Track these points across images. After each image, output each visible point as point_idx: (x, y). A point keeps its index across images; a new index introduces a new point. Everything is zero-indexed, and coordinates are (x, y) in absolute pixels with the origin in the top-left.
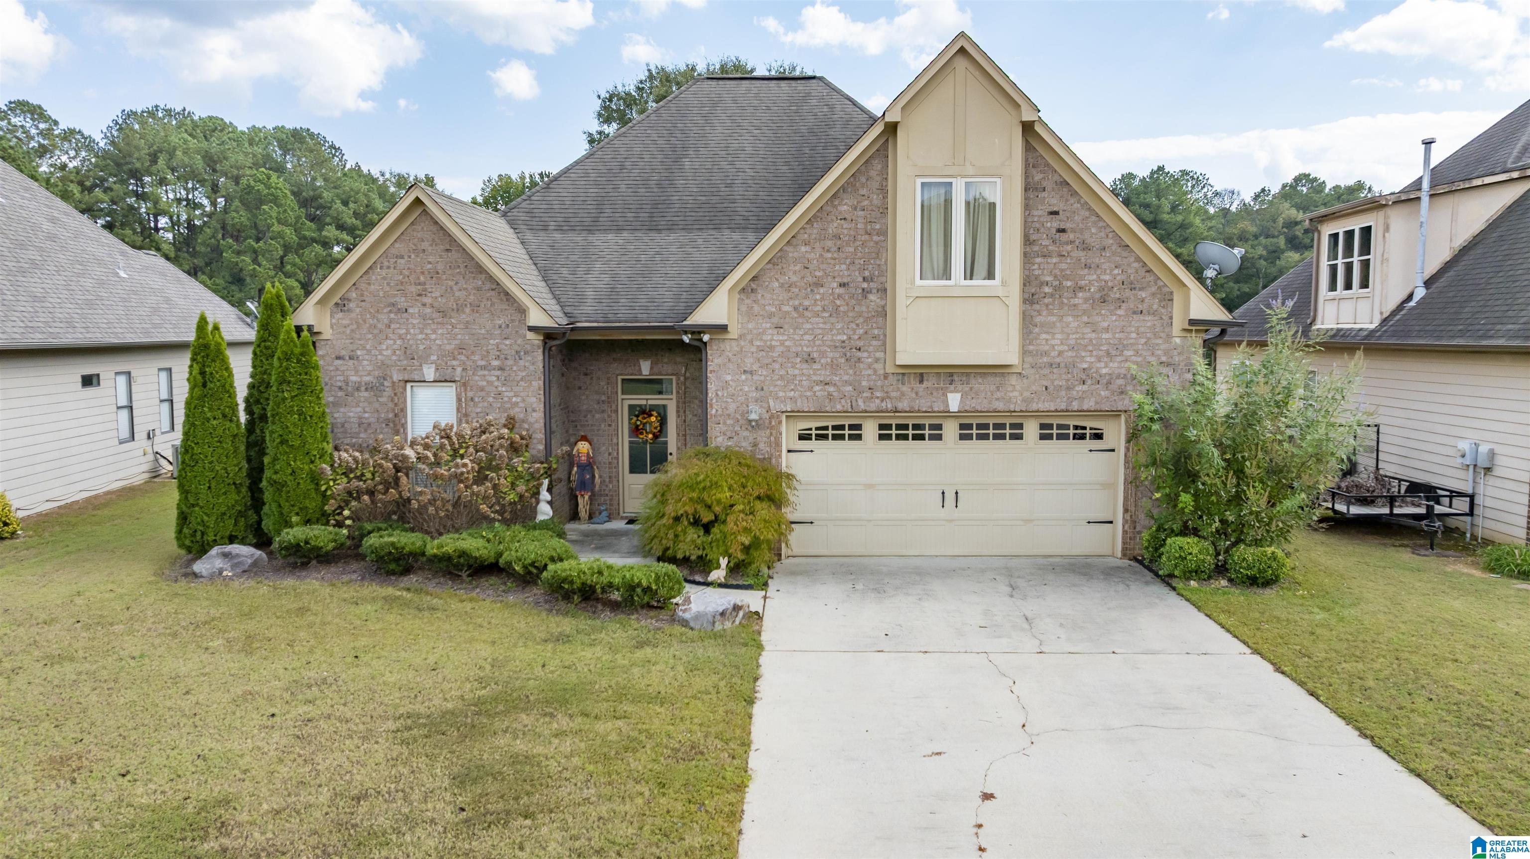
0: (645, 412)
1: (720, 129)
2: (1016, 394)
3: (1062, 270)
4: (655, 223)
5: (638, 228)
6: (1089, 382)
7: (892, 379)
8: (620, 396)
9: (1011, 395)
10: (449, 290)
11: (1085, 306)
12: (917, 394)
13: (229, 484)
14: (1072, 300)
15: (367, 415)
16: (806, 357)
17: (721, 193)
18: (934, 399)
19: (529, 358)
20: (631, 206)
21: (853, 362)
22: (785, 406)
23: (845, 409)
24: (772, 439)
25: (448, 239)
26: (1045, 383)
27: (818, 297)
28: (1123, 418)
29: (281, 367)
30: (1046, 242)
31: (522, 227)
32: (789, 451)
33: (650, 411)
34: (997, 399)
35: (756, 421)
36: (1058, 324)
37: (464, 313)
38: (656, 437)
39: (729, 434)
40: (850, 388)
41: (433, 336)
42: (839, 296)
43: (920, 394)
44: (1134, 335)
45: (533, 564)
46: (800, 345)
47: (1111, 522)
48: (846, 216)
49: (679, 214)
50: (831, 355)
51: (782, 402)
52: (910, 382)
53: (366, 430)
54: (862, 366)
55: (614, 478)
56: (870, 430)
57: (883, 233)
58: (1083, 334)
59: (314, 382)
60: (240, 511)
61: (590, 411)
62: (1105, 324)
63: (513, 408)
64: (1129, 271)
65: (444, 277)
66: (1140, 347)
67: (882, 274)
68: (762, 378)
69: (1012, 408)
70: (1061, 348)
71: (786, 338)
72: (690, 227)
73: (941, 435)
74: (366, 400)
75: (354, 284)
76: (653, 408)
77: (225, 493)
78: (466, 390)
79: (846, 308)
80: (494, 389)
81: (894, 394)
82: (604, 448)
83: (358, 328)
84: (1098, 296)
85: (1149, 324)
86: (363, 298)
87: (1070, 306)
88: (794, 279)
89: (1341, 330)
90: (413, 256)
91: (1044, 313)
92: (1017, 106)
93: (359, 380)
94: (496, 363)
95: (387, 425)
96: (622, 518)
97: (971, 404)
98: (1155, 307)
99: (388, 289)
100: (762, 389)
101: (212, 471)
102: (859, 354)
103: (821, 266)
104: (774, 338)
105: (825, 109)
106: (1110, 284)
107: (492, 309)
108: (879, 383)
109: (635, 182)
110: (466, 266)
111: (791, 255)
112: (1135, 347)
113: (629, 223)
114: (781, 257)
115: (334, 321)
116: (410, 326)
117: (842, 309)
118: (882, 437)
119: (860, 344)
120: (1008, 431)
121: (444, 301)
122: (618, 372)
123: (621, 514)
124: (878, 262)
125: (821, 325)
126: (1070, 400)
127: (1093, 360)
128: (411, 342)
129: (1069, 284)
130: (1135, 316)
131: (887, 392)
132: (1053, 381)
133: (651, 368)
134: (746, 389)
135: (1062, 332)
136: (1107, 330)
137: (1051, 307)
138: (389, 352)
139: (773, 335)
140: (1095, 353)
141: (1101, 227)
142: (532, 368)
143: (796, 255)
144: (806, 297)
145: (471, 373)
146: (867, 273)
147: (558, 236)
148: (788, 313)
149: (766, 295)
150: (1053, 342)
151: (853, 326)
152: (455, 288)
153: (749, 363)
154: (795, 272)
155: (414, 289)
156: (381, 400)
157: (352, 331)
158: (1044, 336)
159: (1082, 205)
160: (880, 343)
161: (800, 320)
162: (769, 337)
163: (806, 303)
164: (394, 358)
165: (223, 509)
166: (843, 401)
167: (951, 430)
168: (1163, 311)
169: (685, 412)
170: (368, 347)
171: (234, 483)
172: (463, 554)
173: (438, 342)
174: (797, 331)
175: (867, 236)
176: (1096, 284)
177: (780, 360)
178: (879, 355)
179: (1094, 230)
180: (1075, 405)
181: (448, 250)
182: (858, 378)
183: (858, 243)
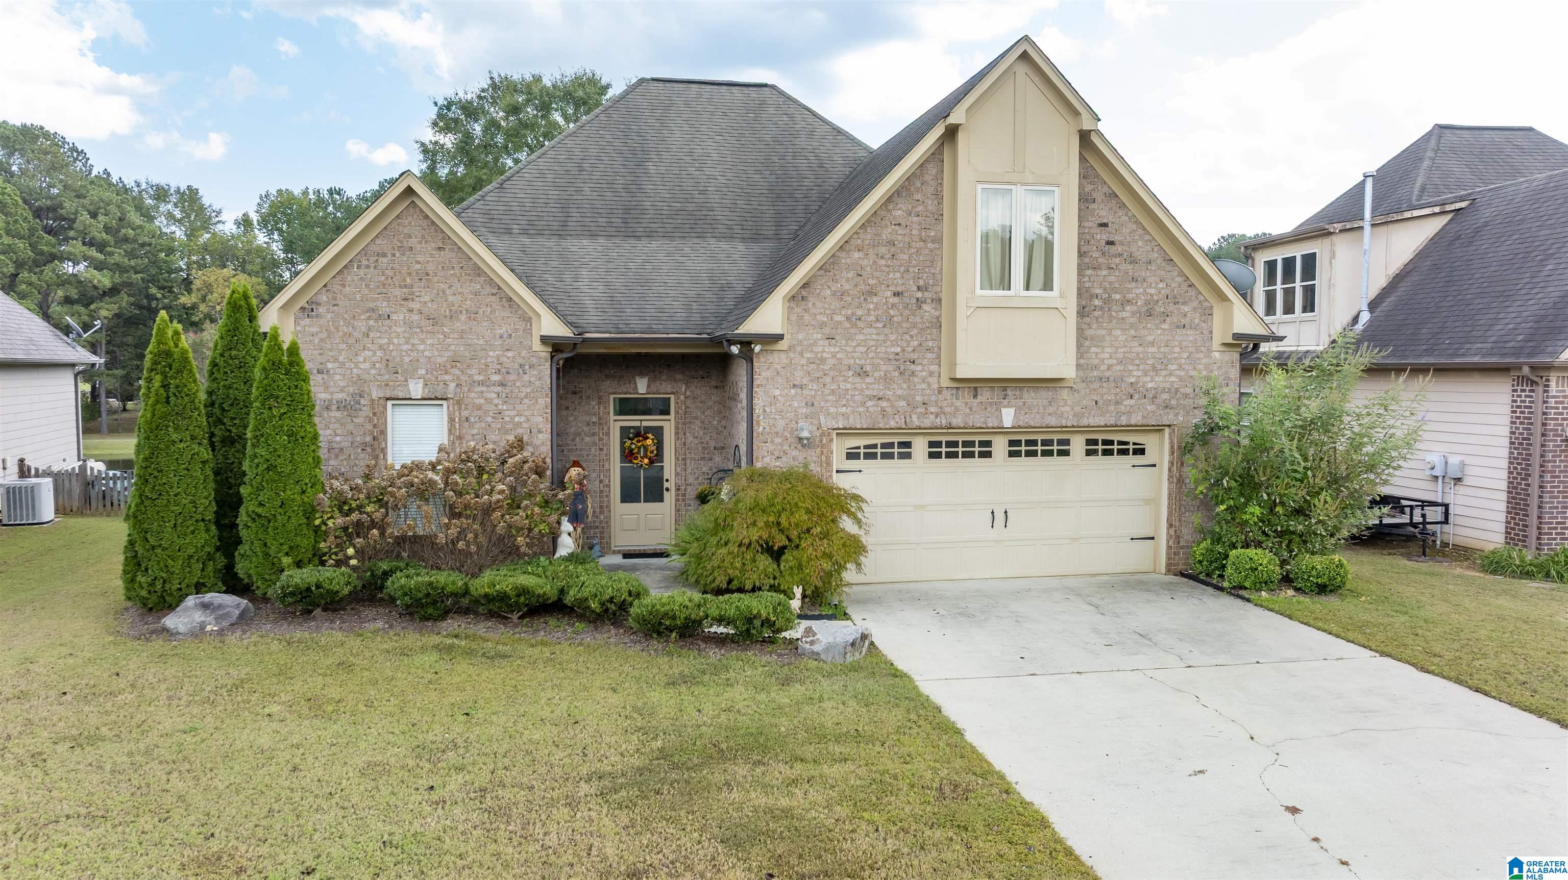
0: (639, 434)
1: (678, 134)
2: (1068, 409)
3: (1111, 283)
4: (631, 230)
5: (614, 234)
6: (1136, 396)
7: (947, 394)
8: (612, 417)
9: (1063, 409)
10: (441, 294)
11: (1132, 320)
12: (971, 409)
13: (197, 521)
14: (1120, 313)
15: (338, 439)
16: (858, 370)
17: (696, 200)
18: (988, 415)
19: (535, 372)
20: (600, 211)
21: (907, 375)
22: (837, 423)
23: (899, 426)
24: (823, 458)
25: (441, 236)
26: (1095, 398)
27: (871, 306)
28: (1167, 431)
29: (266, 378)
30: (1096, 255)
31: (482, 229)
32: (837, 472)
33: (645, 433)
34: (1050, 414)
35: (808, 439)
36: (1107, 338)
37: (458, 320)
38: (651, 462)
39: (777, 454)
40: (904, 403)
41: (421, 347)
42: (893, 305)
43: (974, 409)
44: (1177, 349)
45: (611, 600)
46: (853, 357)
47: (1153, 538)
48: (901, 222)
49: (656, 220)
50: (884, 368)
51: (834, 418)
52: (964, 397)
53: (337, 456)
54: (916, 380)
55: (604, 508)
56: (920, 447)
57: (938, 240)
58: (1131, 348)
59: (306, 397)
60: (209, 553)
61: (579, 434)
62: (1150, 338)
63: (515, 429)
64: (1173, 285)
65: (435, 279)
66: (1183, 361)
67: (937, 282)
68: (813, 393)
69: (1064, 423)
70: (1110, 362)
71: (837, 349)
72: (670, 234)
73: (990, 452)
74: (338, 421)
75: (325, 286)
76: (648, 429)
77: (193, 532)
78: (460, 409)
79: (900, 318)
80: (493, 407)
81: (947, 410)
82: (595, 475)
83: (329, 337)
84: (1144, 309)
85: (1191, 338)
86: (337, 302)
87: (1119, 319)
88: (847, 286)
89: (1284, 352)
90: (398, 255)
91: (1094, 326)
92: (1076, 113)
93: (329, 397)
94: (496, 378)
95: (363, 450)
96: (614, 552)
97: (1025, 420)
98: (1197, 321)
99: (367, 291)
100: (813, 405)
101: (178, 505)
102: (913, 367)
103: (875, 274)
104: (826, 349)
105: (785, 118)
106: (1155, 298)
107: (492, 316)
108: (933, 398)
109: (599, 186)
110: (462, 268)
111: (843, 261)
112: (1179, 361)
113: (603, 229)
114: (833, 263)
115: (299, 328)
116: (393, 335)
117: (895, 319)
118: (932, 455)
119: (914, 356)
120: (1055, 448)
121: (435, 306)
122: (611, 390)
123: (613, 548)
124: (933, 271)
125: (874, 337)
126: (1119, 414)
127: (1140, 374)
128: (394, 354)
129: (1117, 297)
130: (1178, 330)
131: (941, 408)
132: (1102, 395)
133: (649, 386)
134: (796, 404)
135: (1111, 346)
136: (1152, 344)
137: (1100, 320)
138: (367, 365)
139: (824, 346)
140: (1142, 367)
141: (1147, 241)
142: (538, 383)
143: (849, 261)
144: (860, 306)
145: (466, 389)
146: (921, 283)
147: (526, 240)
148: (840, 323)
149: (817, 303)
150: (1102, 356)
151: (907, 337)
152: (448, 292)
153: (799, 376)
154: (848, 280)
155: (397, 292)
156: (356, 420)
157: (322, 340)
158: (1093, 349)
159: (1130, 218)
160: (934, 355)
161: (853, 331)
162: (820, 349)
163: (859, 312)
164: (373, 372)
165: (191, 551)
166: (896, 417)
167: (1000, 446)
168: (1204, 325)
169: (685, 434)
170: (341, 359)
171: (203, 520)
172: (523, 591)
173: (426, 353)
174: (850, 342)
175: (922, 243)
176: (1143, 298)
177: (831, 373)
178: (934, 368)
179: (1140, 243)
180: (1124, 420)
181: (440, 248)
182: (912, 392)
183: (913, 250)
